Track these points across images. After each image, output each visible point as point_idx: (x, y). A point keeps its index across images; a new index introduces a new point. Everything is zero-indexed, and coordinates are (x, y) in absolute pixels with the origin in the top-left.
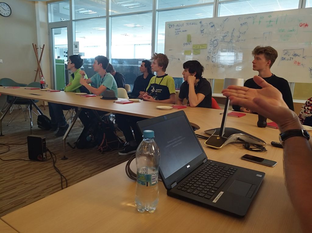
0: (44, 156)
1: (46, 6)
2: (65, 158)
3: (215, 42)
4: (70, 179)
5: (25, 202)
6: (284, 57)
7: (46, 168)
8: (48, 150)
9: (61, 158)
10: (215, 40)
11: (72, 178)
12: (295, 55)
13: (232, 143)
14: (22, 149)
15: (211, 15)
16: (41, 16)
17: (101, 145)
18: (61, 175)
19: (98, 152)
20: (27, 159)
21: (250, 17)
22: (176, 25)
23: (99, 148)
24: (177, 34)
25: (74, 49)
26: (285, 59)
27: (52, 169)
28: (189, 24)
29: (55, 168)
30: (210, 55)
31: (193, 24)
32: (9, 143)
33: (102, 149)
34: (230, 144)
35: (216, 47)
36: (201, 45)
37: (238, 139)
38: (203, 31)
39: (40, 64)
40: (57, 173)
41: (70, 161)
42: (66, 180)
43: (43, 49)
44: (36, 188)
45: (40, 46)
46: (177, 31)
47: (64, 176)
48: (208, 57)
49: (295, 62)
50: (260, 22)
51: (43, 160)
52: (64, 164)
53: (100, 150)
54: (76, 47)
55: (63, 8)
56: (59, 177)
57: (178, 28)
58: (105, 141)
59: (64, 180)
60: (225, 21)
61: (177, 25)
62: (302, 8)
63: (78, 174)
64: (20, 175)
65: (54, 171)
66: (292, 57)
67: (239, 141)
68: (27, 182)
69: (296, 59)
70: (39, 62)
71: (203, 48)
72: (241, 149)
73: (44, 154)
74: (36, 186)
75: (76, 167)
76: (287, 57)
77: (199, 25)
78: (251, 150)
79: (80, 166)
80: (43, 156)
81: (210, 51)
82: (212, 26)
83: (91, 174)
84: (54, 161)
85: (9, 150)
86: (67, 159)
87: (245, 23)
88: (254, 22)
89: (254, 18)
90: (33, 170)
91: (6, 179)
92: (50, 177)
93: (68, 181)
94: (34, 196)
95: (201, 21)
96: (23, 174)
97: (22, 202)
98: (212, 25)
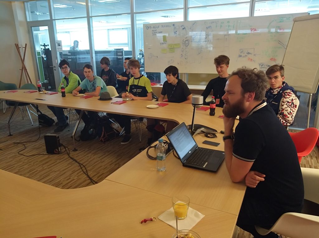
0: (60, 150)
1: (23, 5)
2: (75, 150)
3: (187, 42)
4: (86, 165)
5: (62, 183)
6: (241, 54)
7: (64, 159)
8: (62, 145)
9: (72, 150)
10: (187, 40)
11: (87, 164)
12: (249, 53)
13: (198, 134)
14: (36, 145)
15: (182, 19)
16: (19, 16)
17: (102, 137)
18: (79, 163)
19: (100, 142)
20: (45, 153)
21: (213, 22)
22: (152, 27)
23: (101, 139)
24: (154, 35)
25: (57, 47)
26: (241, 56)
27: (69, 160)
28: (164, 27)
29: (72, 158)
30: (183, 53)
31: (167, 26)
32: (22, 142)
33: (103, 140)
34: (198, 135)
35: (187, 46)
36: (175, 45)
37: (202, 131)
38: (176, 33)
39: (24, 63)
40: (75, 162)
41: (80, 152)
42: (84, 166)
43: (25, 48)
44: (64, 174)
45: (22, 45)
46: (154, 32)
47: (81, 163)
48: (182, 54)
49: (249, 59)
50: (221, 26)
51: (59, 153)
52: (77, 154)
53: (101, 141)
54: (59, 45)
55: (41, 6)
56: (77, 164)
57: (154, 29)
58: (104, 133)
59: (82, 166)
60: (194, 24)
61: (154, 27)
62: (251, 16)
63: (91, 161)
64: (47, 166)
65: (71, 160)
66: (247, 54)
67: (202, 132)
68: (56, 170)
69: (249, 56)
70: (23, 61)
71: (177, 47)
72: (203, 137)
73: (59, 148)
74: (64, 172)
75: (87, 156)
76: (242, 54)
77: (173, 27)
78: (209, 137)
79: (90, 154)
80: (58, 150)
81: (183, 50)
82: (183, 29)
83: (101, 160)
84: (67, 153)
85: (26, 148)
86: (77, 150)
87: (210, 27)
88: (216, 26)
89: (216, 22)
90: (55, 161)
91: (39, 170)
92: (70, 165)
93: (86, 167)
94: (66, 179)
95: (173, 24)
96: (50, 165)
97: (60, 184)
98: (183, 27)
